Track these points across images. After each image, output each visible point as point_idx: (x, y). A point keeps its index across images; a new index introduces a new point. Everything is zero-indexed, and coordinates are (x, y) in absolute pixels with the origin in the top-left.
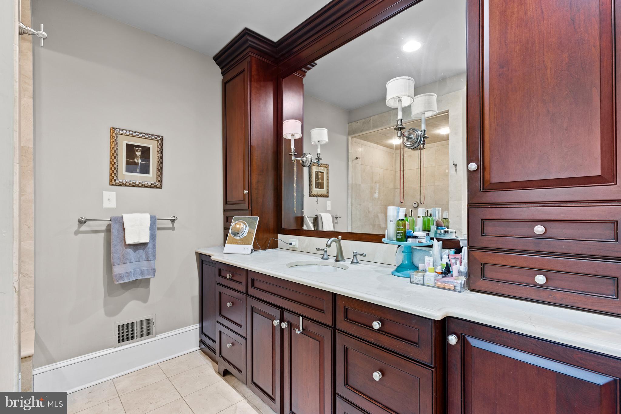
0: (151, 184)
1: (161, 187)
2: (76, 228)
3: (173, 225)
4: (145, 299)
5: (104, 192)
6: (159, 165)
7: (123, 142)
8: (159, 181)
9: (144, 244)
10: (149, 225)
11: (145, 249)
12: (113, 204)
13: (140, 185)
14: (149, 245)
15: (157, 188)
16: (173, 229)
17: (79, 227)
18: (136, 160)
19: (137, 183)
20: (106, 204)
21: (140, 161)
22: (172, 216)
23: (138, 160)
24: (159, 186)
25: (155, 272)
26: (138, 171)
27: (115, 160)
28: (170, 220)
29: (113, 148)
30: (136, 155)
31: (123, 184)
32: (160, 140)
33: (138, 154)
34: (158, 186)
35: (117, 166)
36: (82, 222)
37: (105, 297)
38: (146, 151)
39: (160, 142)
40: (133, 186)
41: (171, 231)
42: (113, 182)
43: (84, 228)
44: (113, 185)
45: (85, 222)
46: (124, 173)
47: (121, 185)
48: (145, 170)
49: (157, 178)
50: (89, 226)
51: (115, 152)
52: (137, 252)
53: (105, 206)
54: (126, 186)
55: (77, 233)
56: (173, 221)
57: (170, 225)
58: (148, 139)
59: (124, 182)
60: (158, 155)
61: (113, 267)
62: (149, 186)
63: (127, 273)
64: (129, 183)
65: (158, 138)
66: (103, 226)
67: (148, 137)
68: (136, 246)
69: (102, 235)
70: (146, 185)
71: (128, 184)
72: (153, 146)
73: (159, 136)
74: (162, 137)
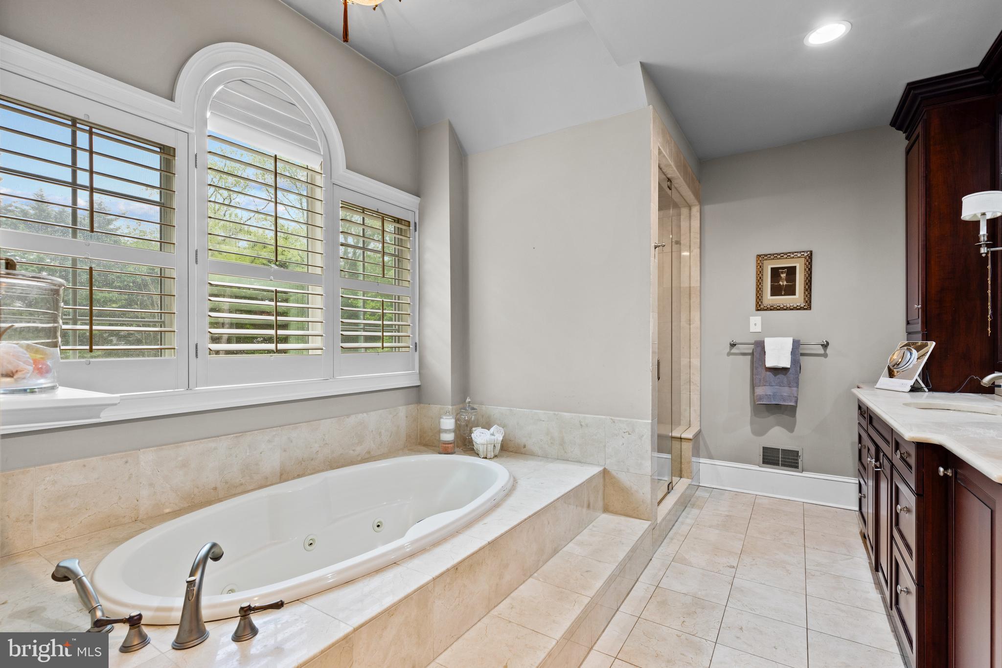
0: (797, 306)
1: (809, 308)
2: (728, 350)
3: (825, 351)
4: (791, 428)
5: (751, 318)
6: (807, 284)
7: (769, 266)
8: (807, 302)
9: (785, 370)
10: (790, 350)
11: (786, 374)
12: (758, 329)
13: (785, 308)
14: (791, 370)
15: (805, 309)
16: (825, 355)
17: (731, 350)
18: (781, 283)
19: (782, 306)
20: (753, 329)
21: (785, 283)
22: (824, 341)
23: (783, 282)
24: (808, 306)
25: (797, 399)
26: (783, 294)
27: (760, 287)
28: (822, 345)
29: (759, 274)
30: (781, 277)
31: (768, 308)
32: (807, 256)
33: (783, 276)
34: (805, 307)
35: (762, 291)
36: (733, 345)
37: (751, 416)
38: (791, 271)
39: (807, 258)
40: (778, 310)
41: (823, 358)
42: (760, 307)
43: (734, 350)
44: (758, 310)
45: (735, 345)
46: (769, 297)
47: (766, 310)
48: (791, 291)
49: (805, 299)
50: (738, 349)
51: (760, 278)
52: (778, 376)
53: (751, 330)
54: (771, 310)
55: (729, 354)
56: (825, 346)
57: (822, 351)
58: (793, 258)
59: (768, 307)
60: (806, 273)
61: (755, 388)
62: (794, 308)
63: (766, 395)
64: (773, 306)
65: (806, 255)
66: (749, 349)
67: (793, 256)
68: (776, 371)
69: (749, 357)
70: (791, 308)
71: (773, 308)
72: (800, 266)
73: (807, 252)
74: (811, 252)
